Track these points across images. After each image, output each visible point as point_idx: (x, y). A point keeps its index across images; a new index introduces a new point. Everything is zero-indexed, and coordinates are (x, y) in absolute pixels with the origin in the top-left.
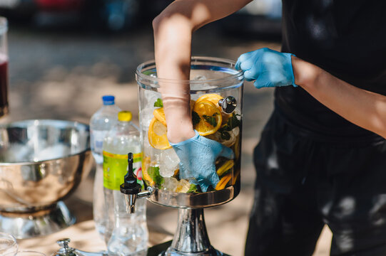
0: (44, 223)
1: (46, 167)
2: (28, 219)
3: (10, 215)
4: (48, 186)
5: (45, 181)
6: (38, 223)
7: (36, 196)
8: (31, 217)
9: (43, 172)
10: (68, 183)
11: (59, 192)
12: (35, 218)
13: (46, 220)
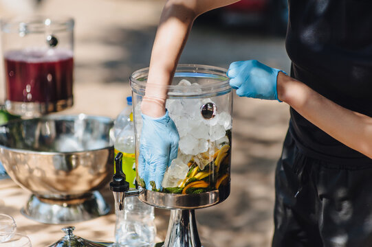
0: (77, 212)
1: (77, 159)
2: (62, 206)
3: (46, 201)
4: (79, 176)
5: (76, 171)
6: (72, 210)
7: (68, 185)
8: (65, 205)
9: (74, 163)
10: (99, 175)
11: (91, 182)
12: (69, 206)
13: (79, 209)
